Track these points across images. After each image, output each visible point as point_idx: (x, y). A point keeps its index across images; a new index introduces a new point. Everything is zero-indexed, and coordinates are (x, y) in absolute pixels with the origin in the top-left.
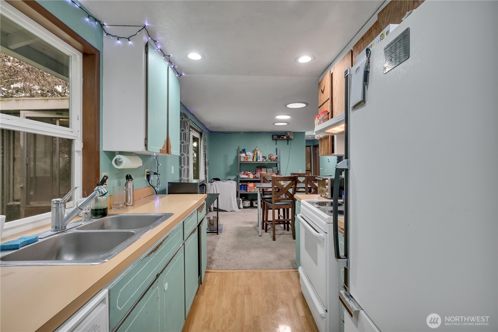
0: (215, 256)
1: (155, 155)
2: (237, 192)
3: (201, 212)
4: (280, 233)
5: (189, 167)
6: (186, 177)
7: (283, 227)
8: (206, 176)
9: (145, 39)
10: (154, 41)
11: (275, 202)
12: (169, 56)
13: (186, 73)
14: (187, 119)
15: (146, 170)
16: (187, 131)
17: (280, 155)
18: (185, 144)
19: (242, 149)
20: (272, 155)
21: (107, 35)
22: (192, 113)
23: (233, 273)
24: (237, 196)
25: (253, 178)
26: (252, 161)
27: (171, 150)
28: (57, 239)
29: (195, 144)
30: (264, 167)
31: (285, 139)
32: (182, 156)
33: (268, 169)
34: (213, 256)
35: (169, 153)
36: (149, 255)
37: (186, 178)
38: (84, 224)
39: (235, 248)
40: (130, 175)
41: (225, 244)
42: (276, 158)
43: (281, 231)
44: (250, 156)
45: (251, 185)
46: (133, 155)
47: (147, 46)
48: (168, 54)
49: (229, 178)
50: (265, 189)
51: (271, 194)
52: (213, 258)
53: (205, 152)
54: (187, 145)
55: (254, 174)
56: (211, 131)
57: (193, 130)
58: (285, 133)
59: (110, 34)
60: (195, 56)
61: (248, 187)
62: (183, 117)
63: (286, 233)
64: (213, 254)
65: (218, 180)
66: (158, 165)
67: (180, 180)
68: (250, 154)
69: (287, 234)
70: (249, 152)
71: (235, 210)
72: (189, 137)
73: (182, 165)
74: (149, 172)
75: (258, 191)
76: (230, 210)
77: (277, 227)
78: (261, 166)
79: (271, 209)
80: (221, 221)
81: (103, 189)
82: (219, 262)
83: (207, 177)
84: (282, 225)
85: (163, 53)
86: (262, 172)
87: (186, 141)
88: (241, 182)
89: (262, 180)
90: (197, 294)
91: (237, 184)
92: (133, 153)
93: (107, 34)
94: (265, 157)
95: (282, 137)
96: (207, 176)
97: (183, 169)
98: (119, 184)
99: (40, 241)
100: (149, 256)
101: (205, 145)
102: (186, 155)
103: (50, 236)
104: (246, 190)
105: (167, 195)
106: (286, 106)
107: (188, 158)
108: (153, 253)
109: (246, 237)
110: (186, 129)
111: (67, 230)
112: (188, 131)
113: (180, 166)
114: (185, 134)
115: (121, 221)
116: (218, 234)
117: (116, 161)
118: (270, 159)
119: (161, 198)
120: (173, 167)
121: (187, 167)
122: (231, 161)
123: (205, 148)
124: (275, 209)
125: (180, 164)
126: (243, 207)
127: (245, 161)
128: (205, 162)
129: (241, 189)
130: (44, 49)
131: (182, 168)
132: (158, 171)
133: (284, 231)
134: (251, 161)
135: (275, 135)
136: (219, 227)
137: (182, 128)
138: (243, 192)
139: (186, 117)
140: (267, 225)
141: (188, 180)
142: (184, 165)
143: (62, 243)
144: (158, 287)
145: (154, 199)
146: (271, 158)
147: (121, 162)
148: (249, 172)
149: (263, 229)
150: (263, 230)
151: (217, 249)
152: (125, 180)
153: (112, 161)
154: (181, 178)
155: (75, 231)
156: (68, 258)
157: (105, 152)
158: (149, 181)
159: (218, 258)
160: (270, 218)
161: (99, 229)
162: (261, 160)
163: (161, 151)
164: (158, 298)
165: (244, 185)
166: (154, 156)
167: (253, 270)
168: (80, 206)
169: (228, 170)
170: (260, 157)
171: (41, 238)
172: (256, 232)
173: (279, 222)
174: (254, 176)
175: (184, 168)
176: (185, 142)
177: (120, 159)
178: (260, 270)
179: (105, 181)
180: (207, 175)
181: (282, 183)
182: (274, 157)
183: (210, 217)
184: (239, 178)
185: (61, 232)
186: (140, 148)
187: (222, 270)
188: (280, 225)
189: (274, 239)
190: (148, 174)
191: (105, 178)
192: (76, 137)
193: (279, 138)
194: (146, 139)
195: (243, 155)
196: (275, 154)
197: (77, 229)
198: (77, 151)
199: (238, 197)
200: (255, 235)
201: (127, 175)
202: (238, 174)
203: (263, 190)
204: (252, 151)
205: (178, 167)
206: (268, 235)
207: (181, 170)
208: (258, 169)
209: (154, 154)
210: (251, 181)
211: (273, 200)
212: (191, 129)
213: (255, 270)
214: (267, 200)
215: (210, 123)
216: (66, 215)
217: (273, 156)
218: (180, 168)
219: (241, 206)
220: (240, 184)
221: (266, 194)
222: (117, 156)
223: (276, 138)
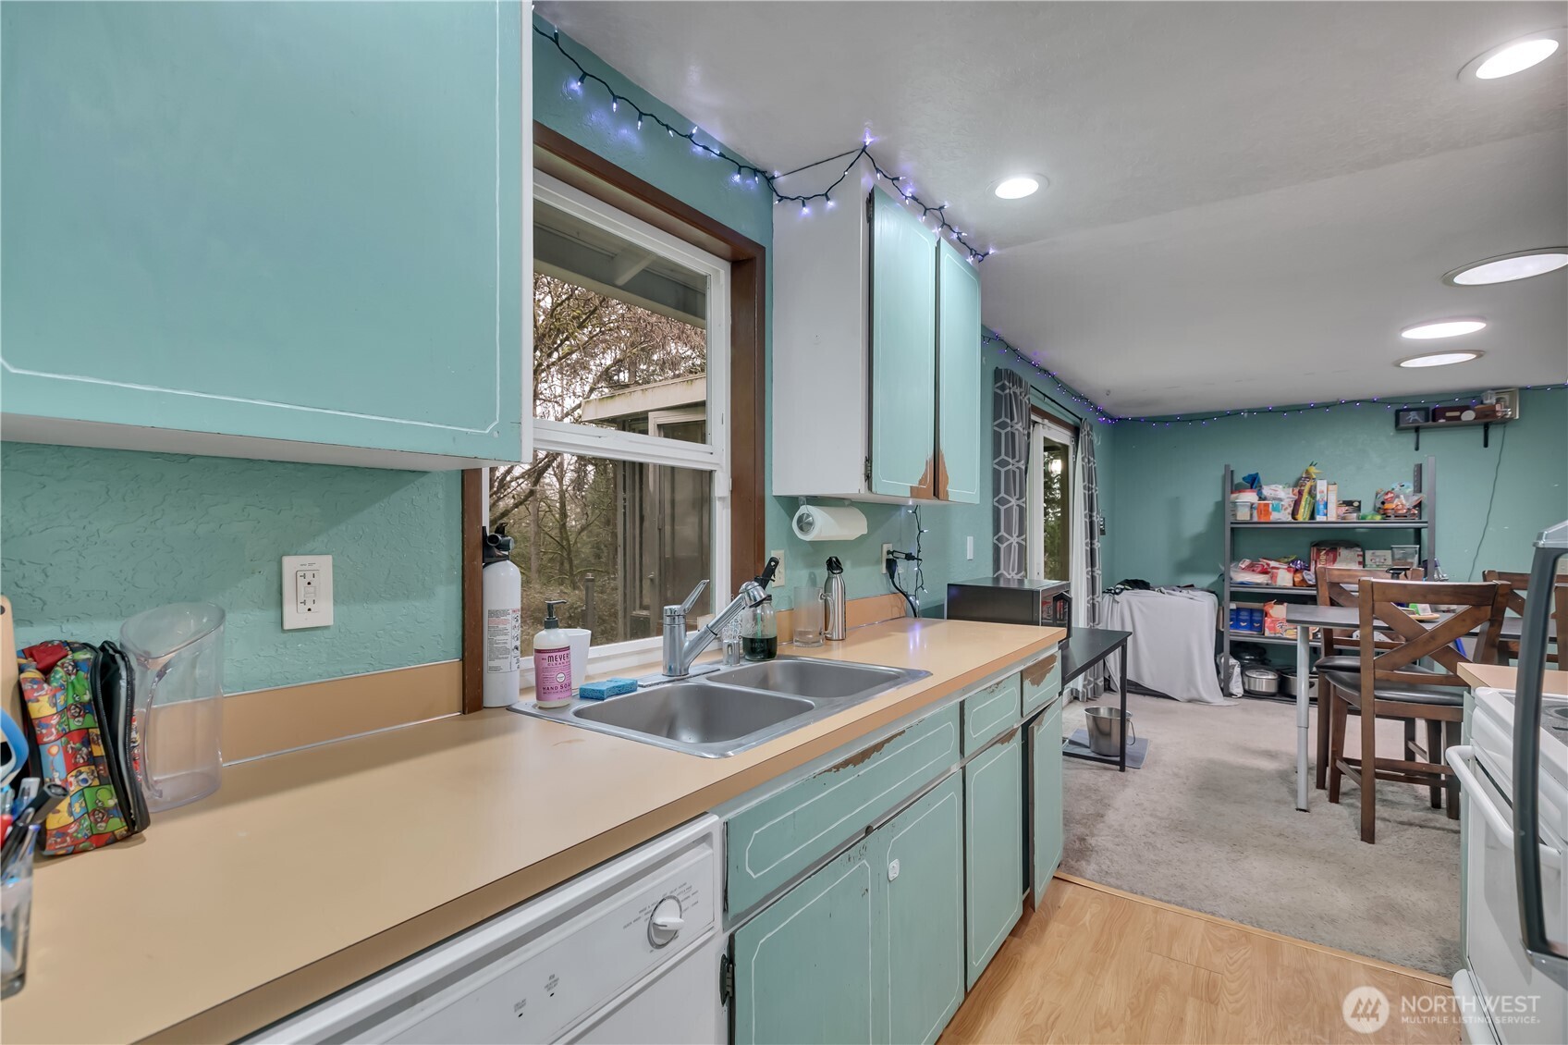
0: (1101, 839)
1: (910, 503)
2: (1219, 635)
3: (1036, 682)
4: (1404, 819)
5: (1025, 540)
6: (1013, 571)
7: (1429, 798)
8: (1092, 571)
9: (867, 180)
10: (893, 180)
11: (1376, 688)
12: (942, 208)
13: (999, 246)
14: (1021, 387)
15: (886, 547)
16: (1019, 426)
17: (1433, 494)
18: (1010, 467)
19: (1246, 475)
20: (1390, 495)
21: (779, 201)
22: (1044, 364)
23: (1156, 910)
24: (1219, 649)
25: (1290, 584)
26: (1290, 519)
27: (949, 489)
28: (668, 693)
29: (1056, 467)
30: (1350, 545)
31: (1468, 425)
32: (1000, 507)
33: (1369, 554)
34: (1093, 835)
35: (941, 495)
36: (837, 767)
37: (1013, 574)
38: (724, 669)
39: (1181, 828)
40: (836, 558)
41: (1145, 809)
42: (1415, 507)
43: (1416, 814)
44: (1281, 500)
45: (1278, 611)
46: (843, 506)
47: (870, 201)
48: (940, 204)
49: (1188, 580)
50: (1336, 630)
51: (1356, 653)
52: (1092, 841)
53: (1090, 489)
54: (1017, 471)
55: (1296, 571)
56: (1119, 419)
57: (1046, 421)
58: (1472, 398)
59: (786, 198)
60: (1017, 187)
61: (1268, 620)
62: (1004, 384)
63: (1438, 825)
64: (1096, 832)
65: (1141, 585)
66: (920, 532)
67: (997, 579)
68: (1279, 493)
69: (1444, 829)
70: (1273, 487)
71: (1206, 696)
72: (1029, 444)
73: (1000, 534)
74: (892, 553)
75: (1299, 635)
76: (1186, 696)
77: (1387, 789)
78: (1333, 541)
79: (1357, 712)
80: (1137, 728)
81: (757, 590)
82: (1111, 861)
83: (1095, 574)
84: (1424, 790)
85: (925, 207)
86: (1336, 566)
87: (1014, 457)
88: (1235, 596)
89: (1324, 593)
90: (1013, 933)
91: (1220, 604)
92: (844, 499)
93: (781, 198)
94: (1356, 504)
95: (1448, 414)
96: (1098, 572)
97: (1005, 544)
98: (813, 581)
99: (640, 691)
100: (838, 770)
101: (1090, 469)
102: (1013, 502)
103: (658, 684)
104: (1261, 630)
105: (945, 619)
106: (1448, 280)
107: (1022, 511)
108: (851, 766)
109: (1235, 802)
110: (1016, 420)
111: (690, 677)
112: (1020, 424)
113: (996, 537)
114: (1013, 434)
115: (807, 678)
116: (1122, 769)
117: (800, 520)
118: (1382, 510)
119: (925, 626)
120: (970, 540)
121: (1019, 540)
122: (1196, 517)
123: (1090, 478)
124: (1378, 716)
125: (997, 529)
126: (1245, 691)
127: (1255, 519)
128: (1091, 523)
129: (1236, 625)
130: (672, 271)
131: (1002, 543)
132: (919, 551)
133: (1430, 815)
134: (1284, 520)
135: (1409, 410)
136: (1129, 748)
137: (1003, 419)
138: (1245, 635)
139: (1017, 381)
140: (1337, 774)
141: (1021, 581)
142: (1009, 532)
143: (678, 705)
144: (865, 861)
145: (904, 629)
146: (1387, 506)
147: (810, 524)
148: (1273, 564)
149: (1321, 785)
150: (1322, 791)
151: (1112, 817)
152: (823, 572)
153: (792, 519)
154: (999, 572)
155: (703, 681)
156: (688, 738)
157: (779, 498)
158: (892, 577)
159: (1110, 846)
160: (1353, 748)
161: (756, 687)
162: (1331, 514)
163: (915, 492)
164: (867, 890)
165: (1251, 611)
166: (909, 507)
167: (1241, 922)
168: (712, 627)
169: (1185, 553)
170: (1326, 504)
171: (642, 686)
172: (1283, 792)
173: (1406, 773)
174: (1296, 579)
175: (1008, 543)
176: (1010, 460)
177: (808, 516)
178: (1274, 931)
179: (773, 573)
180: (1095, 569)
181: (1422, 611)
182: (1404, 501)
183: (1097, 710)
184: (1227, 584)
185: (678, 680)
186: (853, 486)
187: (1118, 887)
188: (1413, 789)
189: (1368, 835)
190: (891, 556)
191: (773, 564)
192: (718, 464)
193: (1434, 420)
194: (869, 460)
195: (1249, 497)
196: (1410, 489)
197: (708, 679)
198: (720, 498)
199: (1222, 651)
200: (1279, 802)
201: (830, 559)
202: (1223, 568)
203: (1328, 633)
204: (1293, 480)
205: (989, 539)
206: (1344, 817)
207: (997, 550)
208: (1319, 552)
209: (908, 502)
210: (1282, 599)
211: (1366, 679)
212: (1034, 417)
213: (1249, 927)
214: (1344, 675)
215: (1108, 393)
216: (687, 644)
217: (1398, 497)
218: (995, 544)
219: (1236, 688)
220: (1233, 606)
221: (1340, 652)
222: (804, 509)
223: (1415, 421)
